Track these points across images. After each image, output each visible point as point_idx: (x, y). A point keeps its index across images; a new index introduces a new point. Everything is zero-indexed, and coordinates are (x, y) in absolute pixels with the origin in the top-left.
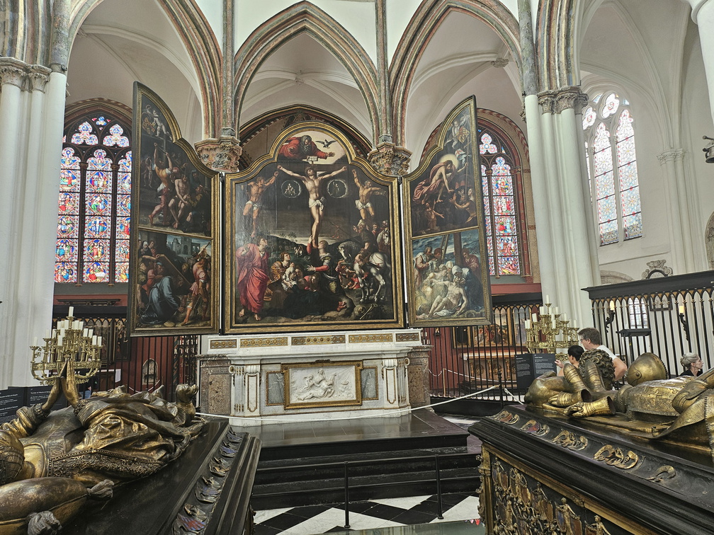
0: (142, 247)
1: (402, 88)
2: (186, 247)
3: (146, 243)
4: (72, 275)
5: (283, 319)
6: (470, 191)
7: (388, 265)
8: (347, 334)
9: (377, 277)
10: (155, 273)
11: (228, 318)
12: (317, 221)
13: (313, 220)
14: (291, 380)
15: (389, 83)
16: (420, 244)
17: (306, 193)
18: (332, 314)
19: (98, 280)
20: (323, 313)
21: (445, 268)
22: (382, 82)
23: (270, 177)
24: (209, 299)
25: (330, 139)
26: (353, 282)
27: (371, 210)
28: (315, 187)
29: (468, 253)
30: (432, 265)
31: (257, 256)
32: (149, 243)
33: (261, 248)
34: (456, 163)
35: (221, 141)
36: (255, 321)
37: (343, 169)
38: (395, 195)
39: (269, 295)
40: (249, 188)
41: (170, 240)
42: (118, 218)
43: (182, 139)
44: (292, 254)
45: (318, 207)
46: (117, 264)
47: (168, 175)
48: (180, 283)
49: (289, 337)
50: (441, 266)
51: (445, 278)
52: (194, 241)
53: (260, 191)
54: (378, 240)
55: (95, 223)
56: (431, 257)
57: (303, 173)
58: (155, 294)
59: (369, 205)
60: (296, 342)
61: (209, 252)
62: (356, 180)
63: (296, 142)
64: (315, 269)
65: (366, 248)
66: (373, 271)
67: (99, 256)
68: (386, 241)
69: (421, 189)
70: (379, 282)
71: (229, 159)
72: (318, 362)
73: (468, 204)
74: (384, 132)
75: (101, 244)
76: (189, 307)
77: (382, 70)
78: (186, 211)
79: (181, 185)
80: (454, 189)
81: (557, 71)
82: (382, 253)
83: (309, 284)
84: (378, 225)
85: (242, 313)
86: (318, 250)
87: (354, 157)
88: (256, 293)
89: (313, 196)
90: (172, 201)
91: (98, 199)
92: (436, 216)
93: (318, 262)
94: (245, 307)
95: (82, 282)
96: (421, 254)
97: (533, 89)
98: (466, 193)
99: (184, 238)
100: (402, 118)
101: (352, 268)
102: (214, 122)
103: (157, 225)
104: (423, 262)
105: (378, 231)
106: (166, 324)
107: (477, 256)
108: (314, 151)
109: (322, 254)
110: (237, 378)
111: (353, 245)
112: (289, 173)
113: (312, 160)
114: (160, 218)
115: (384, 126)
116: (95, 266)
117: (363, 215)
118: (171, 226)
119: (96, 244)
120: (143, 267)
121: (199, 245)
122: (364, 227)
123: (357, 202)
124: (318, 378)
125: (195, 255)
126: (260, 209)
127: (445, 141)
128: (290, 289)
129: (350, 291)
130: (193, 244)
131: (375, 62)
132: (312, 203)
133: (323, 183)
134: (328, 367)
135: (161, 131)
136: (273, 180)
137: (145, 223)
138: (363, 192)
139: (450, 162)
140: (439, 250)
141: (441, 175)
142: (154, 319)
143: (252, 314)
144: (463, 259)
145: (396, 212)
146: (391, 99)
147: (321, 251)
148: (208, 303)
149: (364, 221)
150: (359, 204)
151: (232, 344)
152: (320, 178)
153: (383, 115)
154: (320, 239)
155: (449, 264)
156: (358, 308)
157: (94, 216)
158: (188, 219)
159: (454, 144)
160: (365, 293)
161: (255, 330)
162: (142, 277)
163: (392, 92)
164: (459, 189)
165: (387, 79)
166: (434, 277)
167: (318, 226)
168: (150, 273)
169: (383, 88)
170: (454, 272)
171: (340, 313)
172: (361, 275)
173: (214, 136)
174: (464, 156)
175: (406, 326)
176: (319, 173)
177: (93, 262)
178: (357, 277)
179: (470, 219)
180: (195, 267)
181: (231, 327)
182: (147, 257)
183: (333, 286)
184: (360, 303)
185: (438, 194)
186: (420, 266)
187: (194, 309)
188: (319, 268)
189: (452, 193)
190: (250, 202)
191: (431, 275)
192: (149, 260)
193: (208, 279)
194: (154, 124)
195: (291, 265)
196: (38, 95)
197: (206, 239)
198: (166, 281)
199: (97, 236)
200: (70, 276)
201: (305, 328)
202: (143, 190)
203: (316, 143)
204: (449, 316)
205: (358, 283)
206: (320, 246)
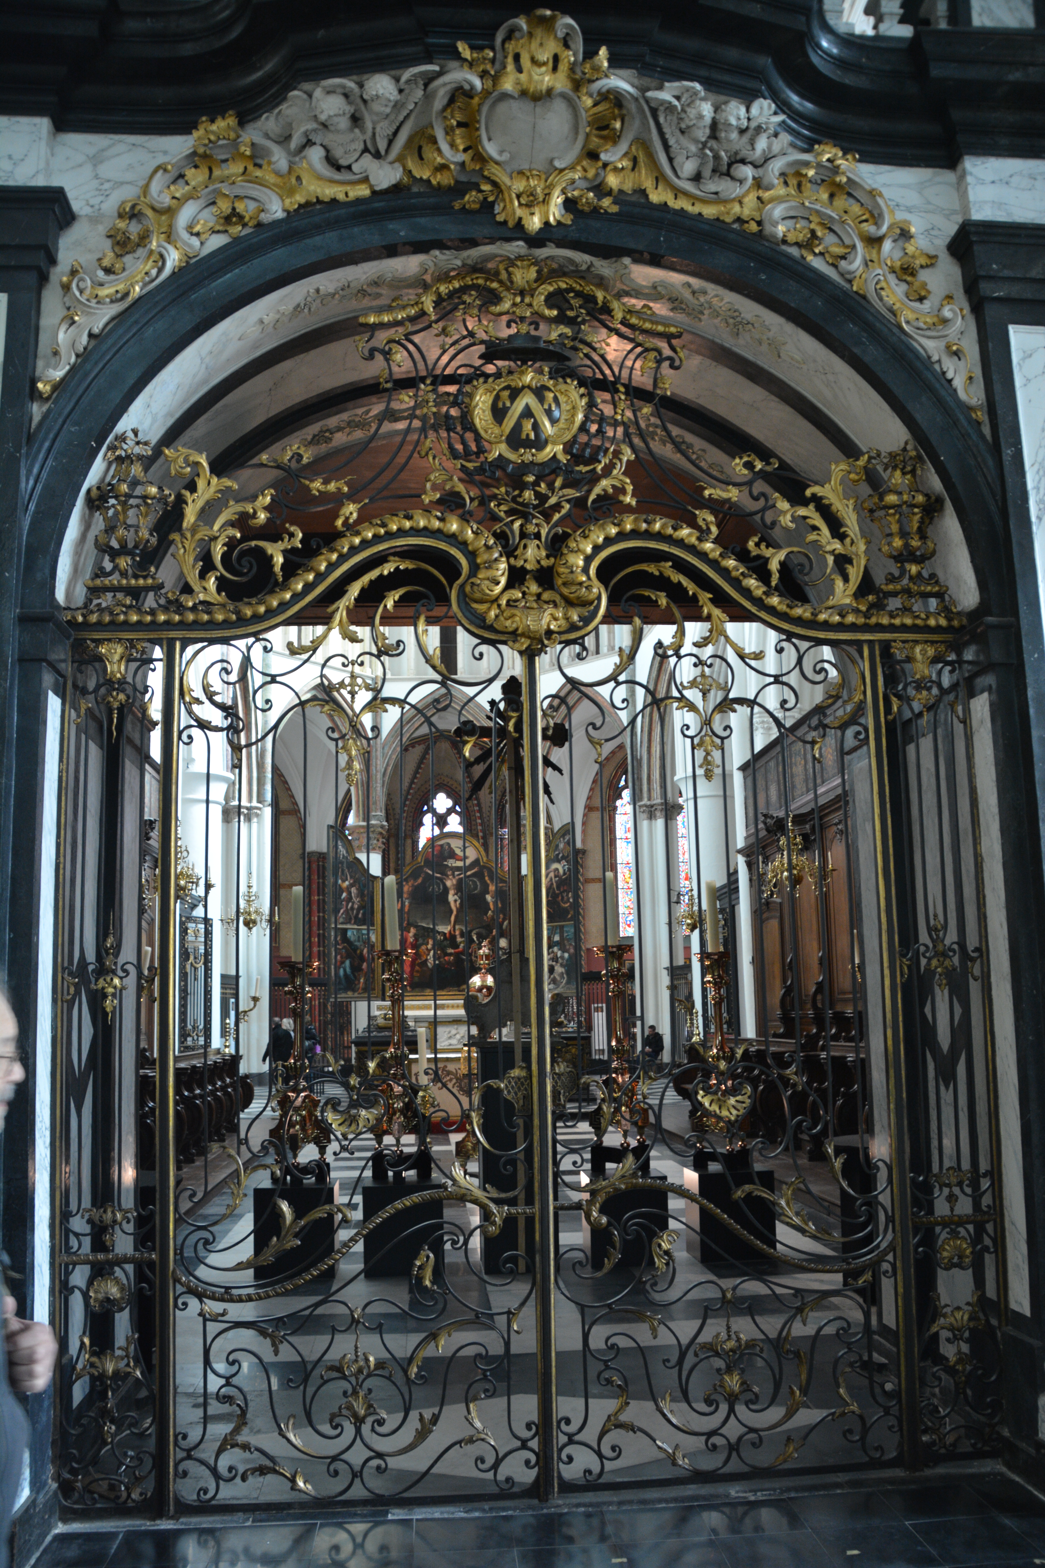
2: (359, 937)
5: (428, 990)
10: (342, 957)
12: (455, 913)
13: (451, 911)
17: (446, 890)
20: (459, 986)
23: (419, 878)
24: (374, 975)
27: (498, 903)
28: (454, 884)
29: (568, 941)
31: (408, 942)
33: (411, 935)
34: (562, 870)
35: (370, 825)
37: (476, 870)
39: (417, 971)
41: (349, 933)
44: (434, 939)
45: (456, 901)
47: (347, 886)
48: (355, 964)
49: (432, 1003)
51: (552, 960)
52: (364, 932)
53: (411, 889)
54: (504, 926)
57: (444, 873)
58: (341, 972)
60: (437, 1007)
61: (373, 939)
62: (486, 878)
63: (439, 848)
64: (452, 951)
65: (494, 933)
66: (499, 952)
72: (454, 1021)
76: (363, 981)
78: (358, 910)
79: (355, 891)
80: (559, 891)
83: (449, 963)
84: (505, 913)
86: (455, 936)
87: (484, 859)
88: (408, 970)
89: (452, 892)
90: (350, 905)
93: (455, 945)
98: (569, 894)
99: (358, 931)
102: (363, 806)
103: (342, 924)
105: (504, 919)
106: (348, 993)
107: (574, 944)
108: (452, 855)
109: (459, 939)
111: (483, 931)
112: (433, 874)
113: (451, 863)
114: (342, 917)
117: (491, 907)
118: (349, 922)
121: (367, 934)
122: (493, 917)
123: (487, 896)
125: (365, 943)
126: (411, 904)
127: (554, 852)
128: (433, 967)
132: (451, 898)
133: (460, 881)
135: (343, 855)
136: (420, 880)
138: (492, 888)
141: (552, 878)
142: (340, 989)
143: (406, 986)
144: (564, 946)
147: (458, 937)
148: (373, 978)
149: (493, 912)
150: (489, 898)
152: (458, 877)
154: (457, 927)
155: (555, 949)
158: (361, 916)
159: (560, 856)
162: (334, 961)
164: (563, 892)
167: (456, 917)
168: (337, 957)
170: (558, 955)
173: (364, 820)
174: (567, 866)
176: (457, 873)
179: (570, 915)
180: (365, 951)
187: (366, 983)
188: (456, 950)
192: (338, 948)
194: (339, 851)
195: (435, 948)
197: (372, 930)
198: (348, 963)
201: (445, 997)
203: (455, 849)
206: (457, 933)
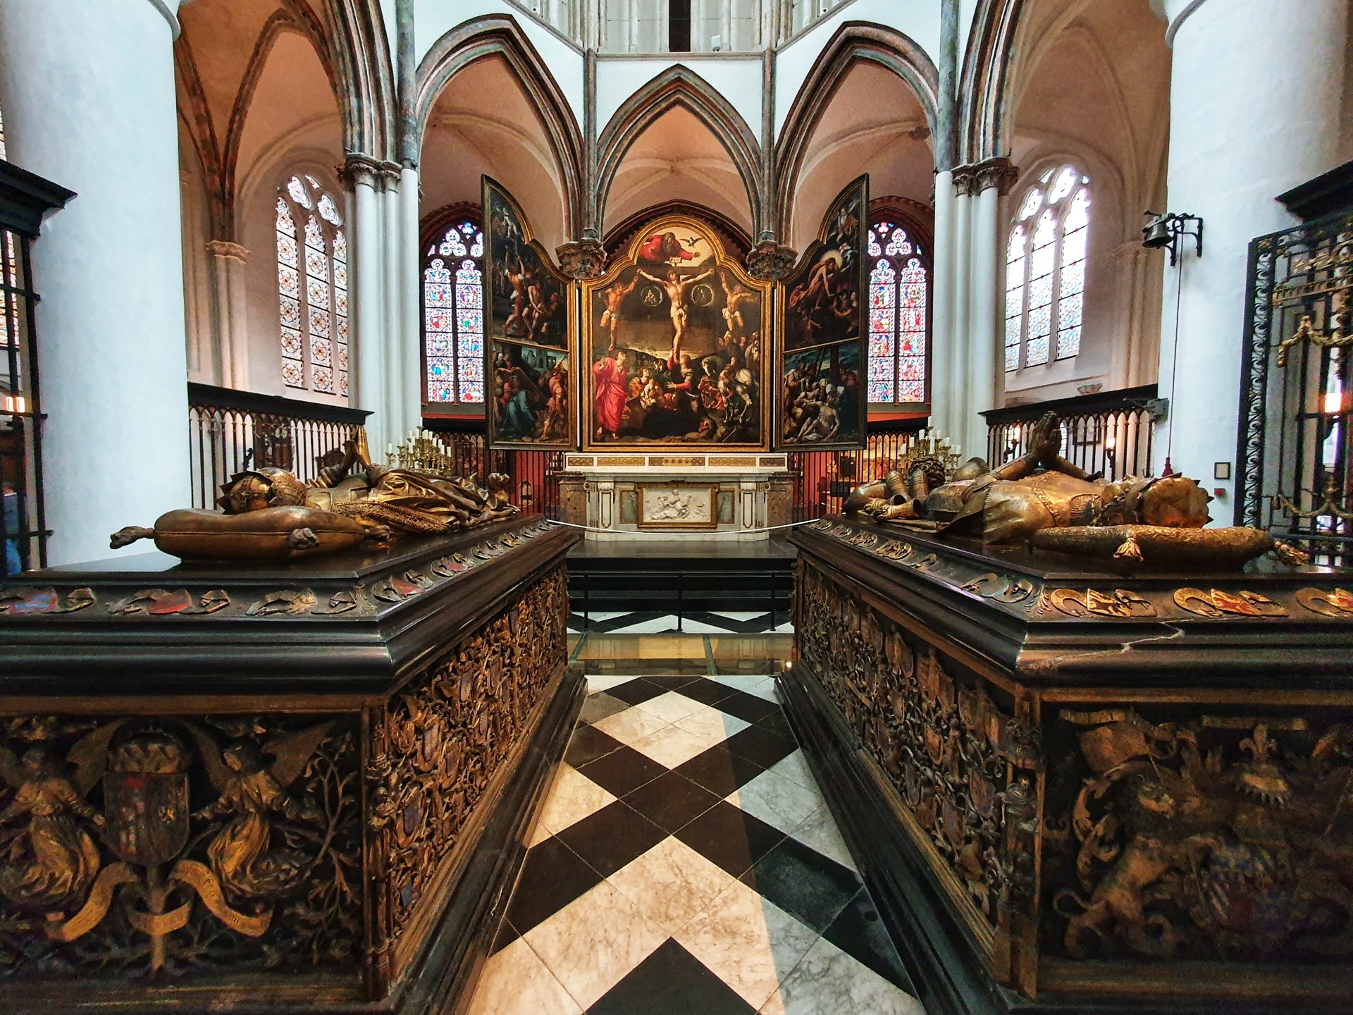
0: (497, 359)
1: (790, 171)
2: (541, 361)
3: (500, 355)
4: (449, 394)
5: (642, 439)
6: (853, 296)
7: (757, 383)
8: (707, 456)
9: (743, 397)
10: (511, 386)
11: (585, 435)
12: (679, 333)
13: (675, 332)
14: (645, 499)
15: (775, 165)
16: (793, 359)
17: (667, 301)
18: (693, 435)
20: (683, 434)
21: (818, 386)
22: (766, 164)
23: (629, 283)
24: (566, 416)
25: (696, 236)
26: (716, 401)
27: (739, 320)
28: (678, 293)
29: (845, 369)
30: (804, 382)
31: (615, 372)
32: (504, 355)
33: (619, 362)
34: (839, 261)
35: (582, 244)
36: (613, 440)
37: (709, 272)
38: (768, 302)
39: (627, 413)
40: (606, 296)
41: (525, 353)
43: (534, 241)
45: (680, 316)
47: (521, 282)
48: (537, 398)
49: (647, 457)
50: (815, 384)
51: (817, 397)
52: (549, 354)
53: (618, 298)
54: (746, 354)
56: (805, 374)
57: (665, 278)
58: (512, 407)
59: (737, 314)
60: (653, 462)
61: (565, 366)
62: (724, 285)
63: (657, 240)
64: (675, 386)
65: (732, 363)
66: (739, 389)
68: (756, 355)
69: (798, 294)
70: (745, 402)
71: (592, 265)
72: (673, 482)
73: (849, 311)
74: (766, 227)
76: (547, 422)
77: (766, 149)
78: (541, 321)
79: (534, 292)
80: (835, 292)
81: (982, 137)
82: (749, 369)
83: (670, 402)
84: (747, 338)
85: (600, 431)
86: (679, 366)
87: (722, 257)
88: (614, 410)
89: (675, 304)
90: (526, 310)
91: (469, 315)
92: (813, 326)
93: (678, 378)
94: (603, 426)
95: (459, 402)
96: (793, 370)
97: (947, 163)
98: (848, 298)
99: (540, 350)
100: (789, 211)
101: (716, 386)
102: (575, 222)
103: (511, 336)
104: (794, 380)
105: (747, 344)
106: (524, 439)
107: (856, 372)
108: (677, 251)
109: (684, 370)
110: (592, 494)
111: (718, 360)
112: (650, 277)
113: (675, 262)
114: (514, 328)
115: (766, 222)
116: (470, 385)
117: (730, 326)
118: (526, 337)
119: (469, 363)
120: (499, 380)
121: (555, 358)
122: (731, 340)
123: (724, 310)
124: (672, 498)
125: (551, 368)
126: (618, 319)
127: (829, 234)
128: (648, 407)
129: (713, 410)
130: (548, 357)
131: (759, 140)
132: (674, 312)
133: (687, 289)
134: (683, 488)
135: (512, 231)
136: (631, 286)
137: (499, 334)
138: (732, 299)
139: (833, 260)
140: (813, 366)
141: (821, 276)
142: (510, 433)
143: (611, 433)
144: (839, 376)
145: (768, 322)
146: (777, 186)
147: (683, 366)
148: (565, 420)
149: (731, 333)
150: (726, 313)
151: (589, 462)
152: (683, 283)
153: (766, 206)
154: (682, 353)
155: (823, 382)
156: (721, 430)
157: (466, 333)
158: (543, 330)
159: (840, 237)
160: (729, 413)
161: (613, 449)
162: (499, 390)
163: (778, 177)
164: (841, 294)
165: (772, 159)
166: (806, 396)
167: (681, 338)
168: (506, 385)
169: (767, 172)
170: (828, 390)
171: (702, 434)
172: (726, 394)
173: (576, 239)
174: (850, 252)
175: (772, 450)
176: (682, 277)
177: (468, 381)
178: (720, 395)
179: (850, 330)
180: (552, 381)
181: (589, 445)
182: (502, 369)
183: (695, 405)
184: (724, 425)
185: (816, 299)
186: (792, 384)
187: (552, 425)
188: (681, 385)
189: (832, 299)
190: (607, 312)
191: (803, 394)
192: (505, 372)
193: (564, 395)
194: (504, 223)
195: (651, 381)
196: (392, 197)
197: (562, 352)
198: (522, 395)
199: (470, 355)
200: (447, 395)
201: (664, 449)
202: (496, 297)
203: (681, 242)
204: (819, 440)
205: (722, 403)
206: (682, 361)
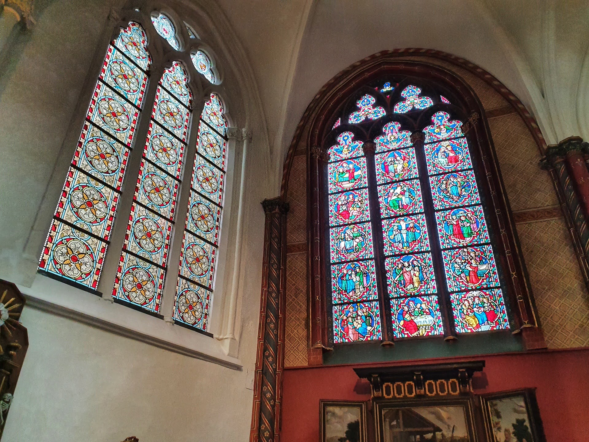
4: (371, 326)
19: (422, 332)
42: (437, 215)
46: (452, 297)
55: (400, 229)
67: (416, 285)
75: (415, 263)
95: (393, 339)
116: (411, 304)
119: (406, 264)
157: (396, 217)
177: (406, 297)
200: (369, 328)
